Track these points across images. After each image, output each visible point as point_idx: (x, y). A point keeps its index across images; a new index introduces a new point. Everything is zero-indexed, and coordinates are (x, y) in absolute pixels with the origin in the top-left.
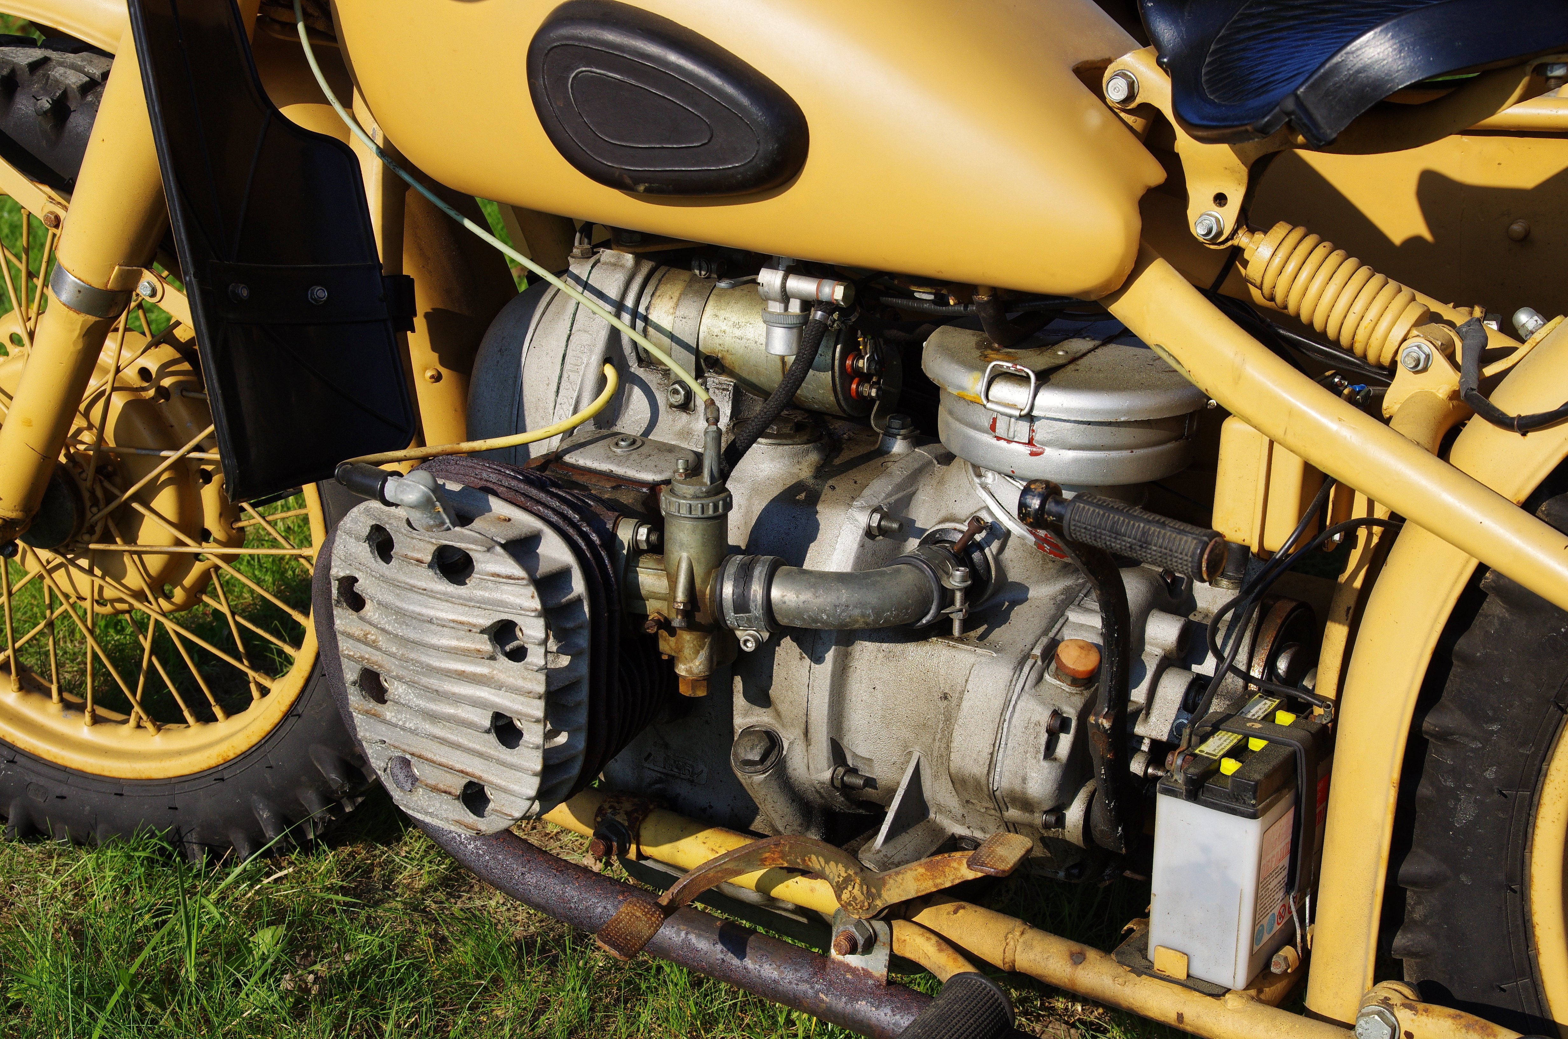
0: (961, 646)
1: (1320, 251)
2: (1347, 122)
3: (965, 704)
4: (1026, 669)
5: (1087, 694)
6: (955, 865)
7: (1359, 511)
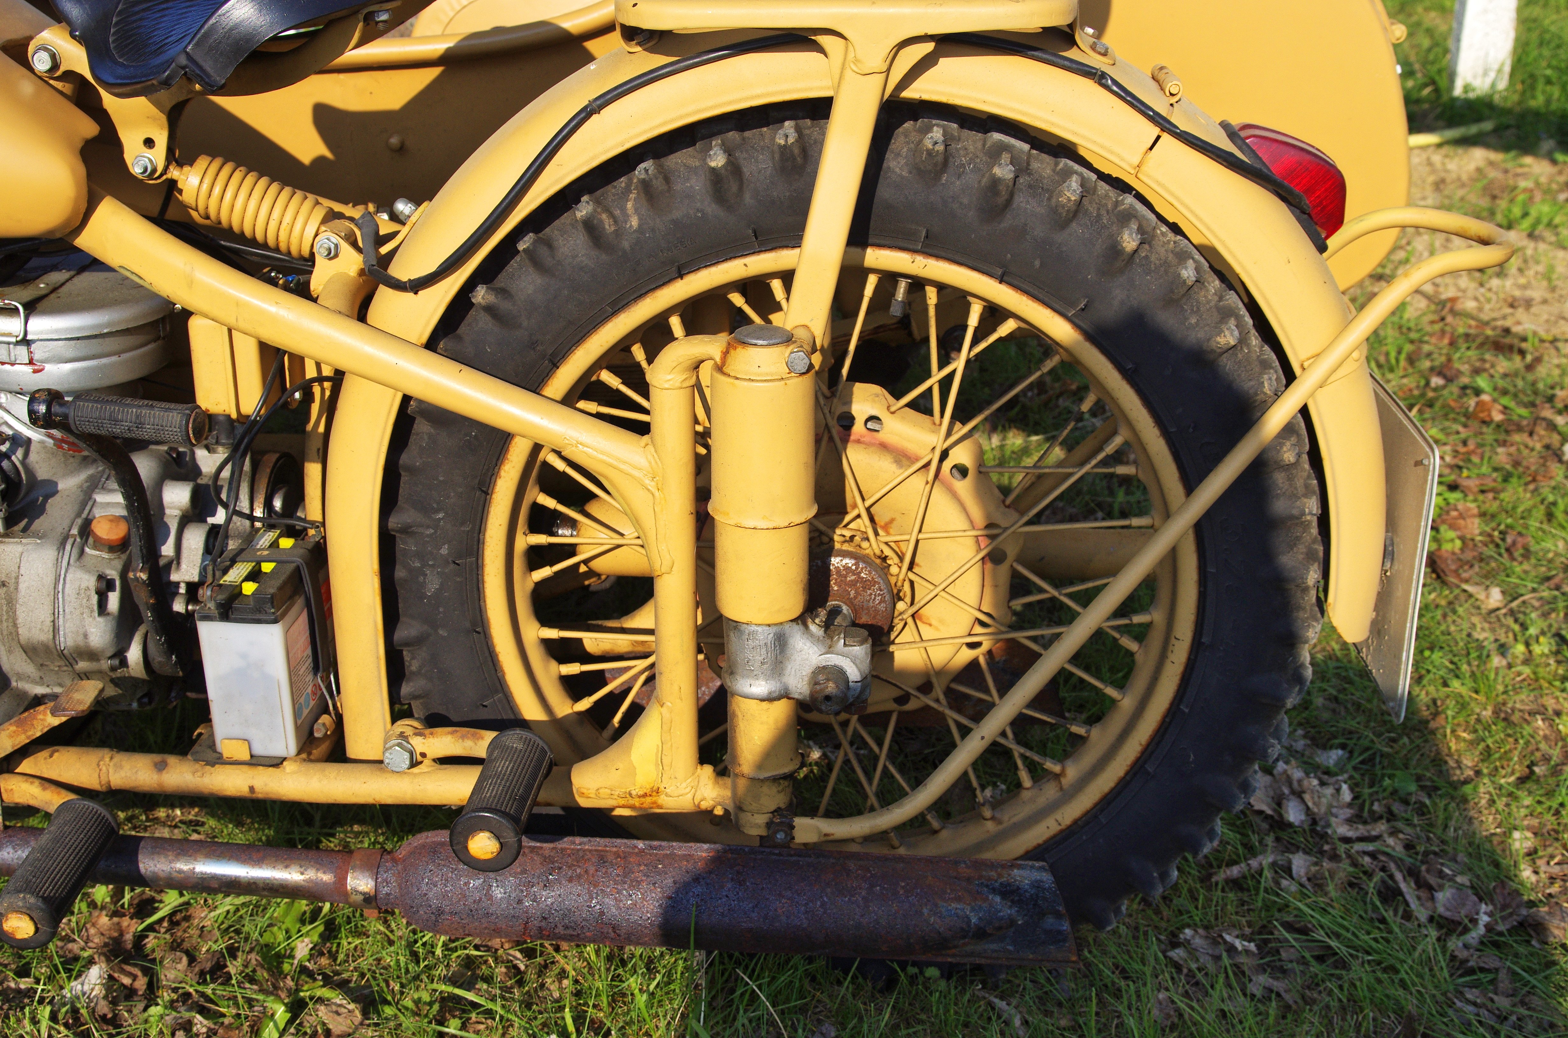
0: (7, 540)
1: (238, 175)
2: (231, 70)
3: (22, 586)
4: (68, 547)
5: (124, 557)
6: (41, 717)
7: (311, 372)
